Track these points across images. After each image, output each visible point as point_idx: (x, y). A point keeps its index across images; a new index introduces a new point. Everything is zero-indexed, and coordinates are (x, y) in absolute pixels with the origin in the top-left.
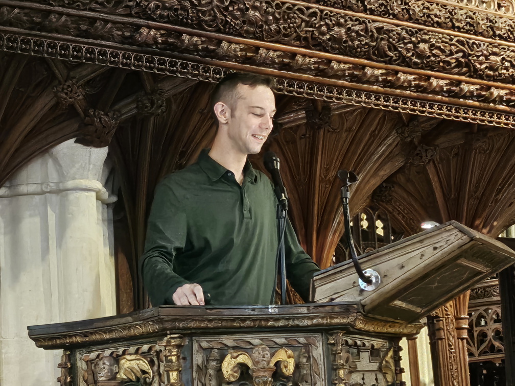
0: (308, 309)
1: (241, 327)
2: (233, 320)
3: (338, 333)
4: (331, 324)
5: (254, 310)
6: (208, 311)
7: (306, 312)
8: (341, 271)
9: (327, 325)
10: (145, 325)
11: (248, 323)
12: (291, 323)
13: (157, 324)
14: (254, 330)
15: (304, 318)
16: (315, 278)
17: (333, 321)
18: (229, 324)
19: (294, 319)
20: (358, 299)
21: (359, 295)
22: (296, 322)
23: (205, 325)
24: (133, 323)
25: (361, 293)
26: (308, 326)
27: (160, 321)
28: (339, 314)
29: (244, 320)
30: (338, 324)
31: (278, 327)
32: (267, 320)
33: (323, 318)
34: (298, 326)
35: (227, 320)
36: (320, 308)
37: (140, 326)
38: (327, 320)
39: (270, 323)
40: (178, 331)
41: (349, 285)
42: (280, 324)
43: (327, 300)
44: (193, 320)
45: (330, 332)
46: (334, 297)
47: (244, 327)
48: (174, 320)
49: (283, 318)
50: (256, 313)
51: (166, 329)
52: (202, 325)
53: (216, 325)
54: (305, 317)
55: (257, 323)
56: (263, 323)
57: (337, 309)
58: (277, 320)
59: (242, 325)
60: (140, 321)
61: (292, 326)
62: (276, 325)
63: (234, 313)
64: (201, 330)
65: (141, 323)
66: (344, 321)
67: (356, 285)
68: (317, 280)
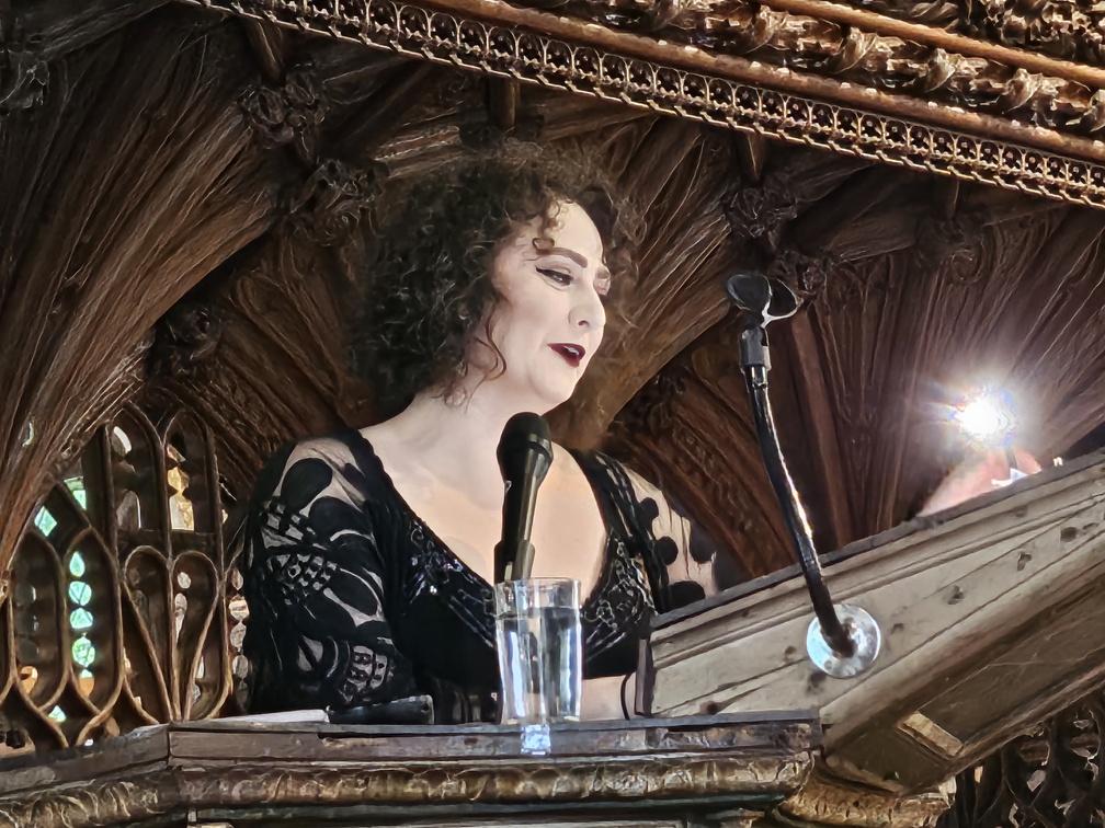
0: (650, 740)
1: (426, 801)
2: (403, 777)
3: (736, 819)
4: (723, 791)
5: (474, 741)
6: (326, 743)
7: (644, 747)
8: (744, 613)
9: (711, 791)
10: (102, 794)
11: (449, 787)
12: (591, 785)
13: (154, 787)
14: (470, 809)
15: (632, 767)
16: (655, 636)
17: (730, 779)
18: (390, 788)
19: (599, 771)
20: (806, 703)
21: (809, 689)
22: (609, 783)
23: (311, 794)
24: (55, 789)
25: (816, 686)
26: (647, 795)
27: (172, 778)
28: (750, 752)
29: (436, 776)
30: (745, 790)
31: (548, 800)
32: (513, 776)
33: (696, 768)
34: (612, 795)
35: (383, 775)
36: (688, 736)
37: (84, 797)
38: (710, 774)
39: (520, 788)
40: (223, 813)
41: (771, 658)
42: (557, 787)
43: (696, 709)
44: (276, 774)
45: (711, 817)
46: (718, 698)
47: (436, 801)
48: (212, 775)
49: (565, 769)
50: (481, 751)
51: (185, 806)
52: (303, 791)
53: (346, 791)
54: (639, 764)
55: (481, 784)
56: (499, 785)
57: (745, 737)
58: (546, 775)
59: (430, 792)
60: (87, 778)
61: (595, 796)
62: (541, 791)
63: (409, 752)
64: (296, 810)
65: (89, 788)
66: (768, 778)
67: (796, 656)
68: (660, 642)
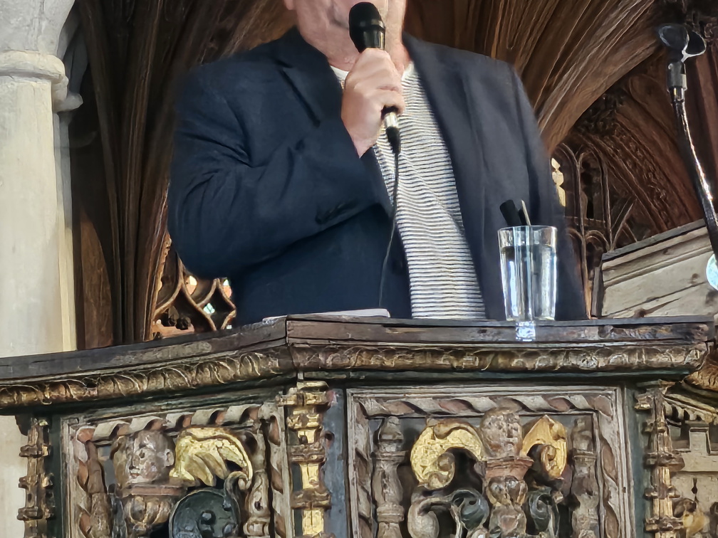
0: (601, 332)
1: (453, 370)
2: (437, 353)
3: (658, 386)
4: (649, 368)
5: (484, 331)
6: (388, 331)
7: (597, 338)
8: (665, 251)
9: (640, 368)
10: (242, 361)
11: (467, 361)
12: (561, 362)
13: (276, 357)
14: (480, 375)
15: (589, 351)
16: (605, 265)
17: (654, 360)
18: (428, 361)
19: (568, 352)
20: (705, 311)
21: (707, 302)
22: (573, 361)
23: (378, 363)
25: (712, 300)
26: (598, 369)
27: (289, 350)
28: (668, 343)
29: (459, 354)
30: (663, 367)
31: (533, 371)
32: (510, 354)
33: (631, 352)
34: (575, 369)
35: (423, 352)
36: (627, 331)
37: (230, 362)
38: (640, 357)
39: (515, 363)
40: (321, 374)
41: (682, 280)
42: (539, 363)
43: (631, 313)
44: (356, 350)
45: (639, 385)
46: (647, 307)
47: (459, 370)
48: (315, 350)
49: (545, 351)
50: (488, 338)
51: (297, 369)
52: (373, 362)
53: (400, 362)
54: (594, 349)
55: (489, 359)
56: (501, 360)
57: (664, 332)
58: (532, 354)
59: (455, 364)
61: (563, 369)
62: (529, 365)
63: (441, 338)
64: (368, 374)
65: (235, 357)
66: (679, 359)
67: (698, 280)
68: (608, 269)
